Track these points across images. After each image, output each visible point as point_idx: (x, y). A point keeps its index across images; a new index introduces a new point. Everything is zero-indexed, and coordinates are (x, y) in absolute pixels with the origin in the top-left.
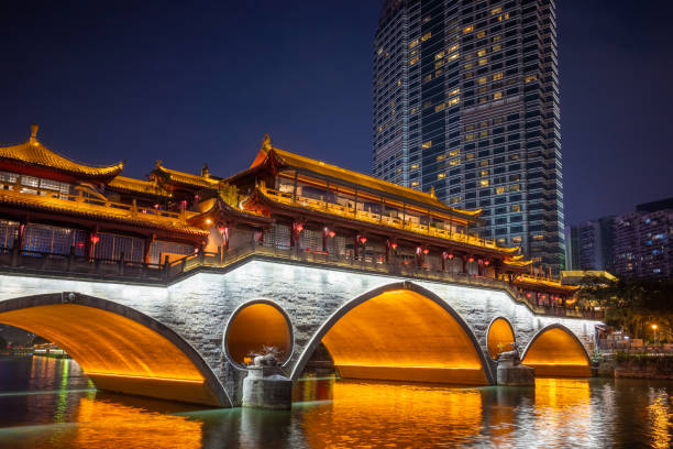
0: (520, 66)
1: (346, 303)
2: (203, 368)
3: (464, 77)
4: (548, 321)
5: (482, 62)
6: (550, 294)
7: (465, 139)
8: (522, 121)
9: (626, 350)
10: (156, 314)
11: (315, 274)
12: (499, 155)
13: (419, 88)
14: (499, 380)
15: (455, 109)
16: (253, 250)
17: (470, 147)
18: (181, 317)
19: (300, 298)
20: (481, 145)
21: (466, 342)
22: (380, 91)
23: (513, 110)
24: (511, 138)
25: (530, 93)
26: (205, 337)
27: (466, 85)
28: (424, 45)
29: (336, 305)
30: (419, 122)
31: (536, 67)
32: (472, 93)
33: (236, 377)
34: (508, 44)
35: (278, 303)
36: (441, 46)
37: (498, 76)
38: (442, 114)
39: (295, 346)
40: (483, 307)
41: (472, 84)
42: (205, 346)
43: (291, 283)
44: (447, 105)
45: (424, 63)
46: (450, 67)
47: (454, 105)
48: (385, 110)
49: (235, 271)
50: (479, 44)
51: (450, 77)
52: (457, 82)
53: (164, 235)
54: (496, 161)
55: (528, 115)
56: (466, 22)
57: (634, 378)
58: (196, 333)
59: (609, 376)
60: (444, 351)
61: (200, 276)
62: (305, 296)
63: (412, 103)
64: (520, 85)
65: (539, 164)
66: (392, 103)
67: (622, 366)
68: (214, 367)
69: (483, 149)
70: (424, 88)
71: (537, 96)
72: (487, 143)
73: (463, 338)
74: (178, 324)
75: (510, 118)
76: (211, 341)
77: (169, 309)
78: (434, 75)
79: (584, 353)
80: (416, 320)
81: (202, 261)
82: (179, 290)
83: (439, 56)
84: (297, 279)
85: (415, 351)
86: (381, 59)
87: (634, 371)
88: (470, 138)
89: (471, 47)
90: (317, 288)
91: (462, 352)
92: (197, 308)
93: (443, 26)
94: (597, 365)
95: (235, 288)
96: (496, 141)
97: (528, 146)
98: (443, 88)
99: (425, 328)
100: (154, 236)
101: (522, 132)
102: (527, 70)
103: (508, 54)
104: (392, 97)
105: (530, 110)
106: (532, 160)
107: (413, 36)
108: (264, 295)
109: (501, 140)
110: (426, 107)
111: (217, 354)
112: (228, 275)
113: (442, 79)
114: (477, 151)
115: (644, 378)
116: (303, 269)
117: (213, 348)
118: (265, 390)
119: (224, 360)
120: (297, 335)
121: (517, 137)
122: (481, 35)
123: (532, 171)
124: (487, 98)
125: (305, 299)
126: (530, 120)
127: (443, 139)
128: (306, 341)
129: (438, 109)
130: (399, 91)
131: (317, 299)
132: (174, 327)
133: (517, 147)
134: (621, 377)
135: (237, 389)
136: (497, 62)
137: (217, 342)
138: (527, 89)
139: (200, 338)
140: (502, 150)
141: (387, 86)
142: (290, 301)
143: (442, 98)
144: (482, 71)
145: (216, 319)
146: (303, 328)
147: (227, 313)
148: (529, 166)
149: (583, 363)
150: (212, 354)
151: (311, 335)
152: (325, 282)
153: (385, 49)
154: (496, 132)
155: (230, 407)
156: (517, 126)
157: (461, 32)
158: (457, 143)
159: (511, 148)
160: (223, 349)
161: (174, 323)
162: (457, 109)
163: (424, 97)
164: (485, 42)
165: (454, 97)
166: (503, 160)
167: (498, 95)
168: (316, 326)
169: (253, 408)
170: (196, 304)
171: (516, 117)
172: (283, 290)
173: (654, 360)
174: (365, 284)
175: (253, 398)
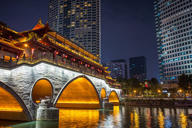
0: (92, 19)
1: (69, 81)
2: (23, 105)
3: (76, 19)
4: (112, 89)
5: (81, 16)
6: (110, 81)
7: (75, 36)
8: (91, 34)
9: (128, 98)
10: (6, 82)
11: (60, 70)
12: (85, 42)
13: (63, 20)
14: (103, 107)
15: (73, 28)
16: (42, 59)
17: (77, 39)
18: (16, 83)
19: (56, 78)
20: (80, 39)
21: (96, 95)
22: (50, 18)
23: (89, 31)
24: (88, 38)
25: (94, 27)
26: (24, 92)
27: (77, 21)
28: (65, 8)
29: (66, 82)
30: (62, 29)
31: (96, 20)
32: (78, 24)
33: (34, 108)
34: (89, 13)
35: (49, 80)
36: (70, 9)
37: (86, 21)
38: (69, 28)
39: (54, 96)
40: (100, 84)
41: (78, 21)
42: (24, 96)
43: (53, 72)
44: (71, 26)
45: (64, 13)
46: (72, 16)
47: (73, 26)
48: (51, 24)
49: (36, 66)
50: (81, 11)
51: (72, 18)
52: (74, 20)
53: (6, 48)
54: (84, 44)
55: (93, 33)
56: (78, 4)
57: (130, 105)
58: (21, 90)
59: (124, 105)
60: (88, 98)
61: (24, 67)
62: (58, 77)
63: (60, 24)
64: (91, 24)
65: (95, 46)
66: (54, 23)
67: (127, 102)
68: (27, 105)
69: (81, 40)
70: (64, 20)
71: (95, 28)
72: (82, 39)
73: (95, 94)
74: (14, 86)
75: (88, 33)
76: (26, 94)
77: (11, 79)
78: (67, 17)
79: (118, 98)
80: (81, 88)
81: (25, 61)
82: (15, 72)
83: (69, 12)
84: (55, 71)
85: (77, 98)
86: (51, 9)
87: (130, 103)
88: (77, 36)
89: (79, 11)
90: (61, 75)
91: (94, 98)
92: (22, 80)
93: (71, 4)
94: (120, 102)
95: (35, 73)
96: (84, 38)
97: (93, 41)
98: (70, 21)
99: (83, 91)
100: (3, 48)
101: (91, 37)
102: (93, 21)
103: (89, 15)
104: (54, 21)
105: (94, 31)
106: (93, 45)
107: (61, 5)
108: (45, 76)
109: (86, 38)
110: (65, 25)
111: (28, 99)
112: (33, 68)
113: (70, 18)
114: (79, 40)
115: (132, 105)
116: (57, 68)
117: (27, 97)
118: (48, 114)
119: (31, 102)
120: (55, 92)
121: (90, 38)
122: (81, 9)
123: (94, 48)
124: (82, 26)
125: (57, 79)
126: (94, 34)
127: (69, 35)
128: (57, 94)
129: (68, 27)
130: (56, 20)
131: (61, 79)
132: (12, 87)
133: (90, 41)
134: (127, 105)
135: (35, 113)
136: (85, 17)
137: (29, 94)
138: (93, 26)
139: (22, 93)
140: (86, 41)
141: (52, 17)
142: (53, 79)
143: (69, 24)
144: (81, 19)
145: (28, 85)
146: (57, 90)
147: (33, 82)
148: (93, 46)
149: (118, 101)
150: (26, 99)
151: (59, 92)
152: (63, 73)
153: (52, 6)
154: (84, 36)
155: (32, 121)
156: (90, 35)
157: (76, 7)
158: (74, 37)
159: (88, 41)
160: (30, 97)
161: (13, 86)
162: (74, 28)
163: (64, 22)
164: (83, 11)
165: (73, 24)
166: (86, 44)
167: (85, 26)
168: (60, 89)
169: (42, 121)
170: (21, 78)
171: (90, 33)
172: (51, 75)
173: (135, 100)
174: (74, 75)
175: (42, 116)
